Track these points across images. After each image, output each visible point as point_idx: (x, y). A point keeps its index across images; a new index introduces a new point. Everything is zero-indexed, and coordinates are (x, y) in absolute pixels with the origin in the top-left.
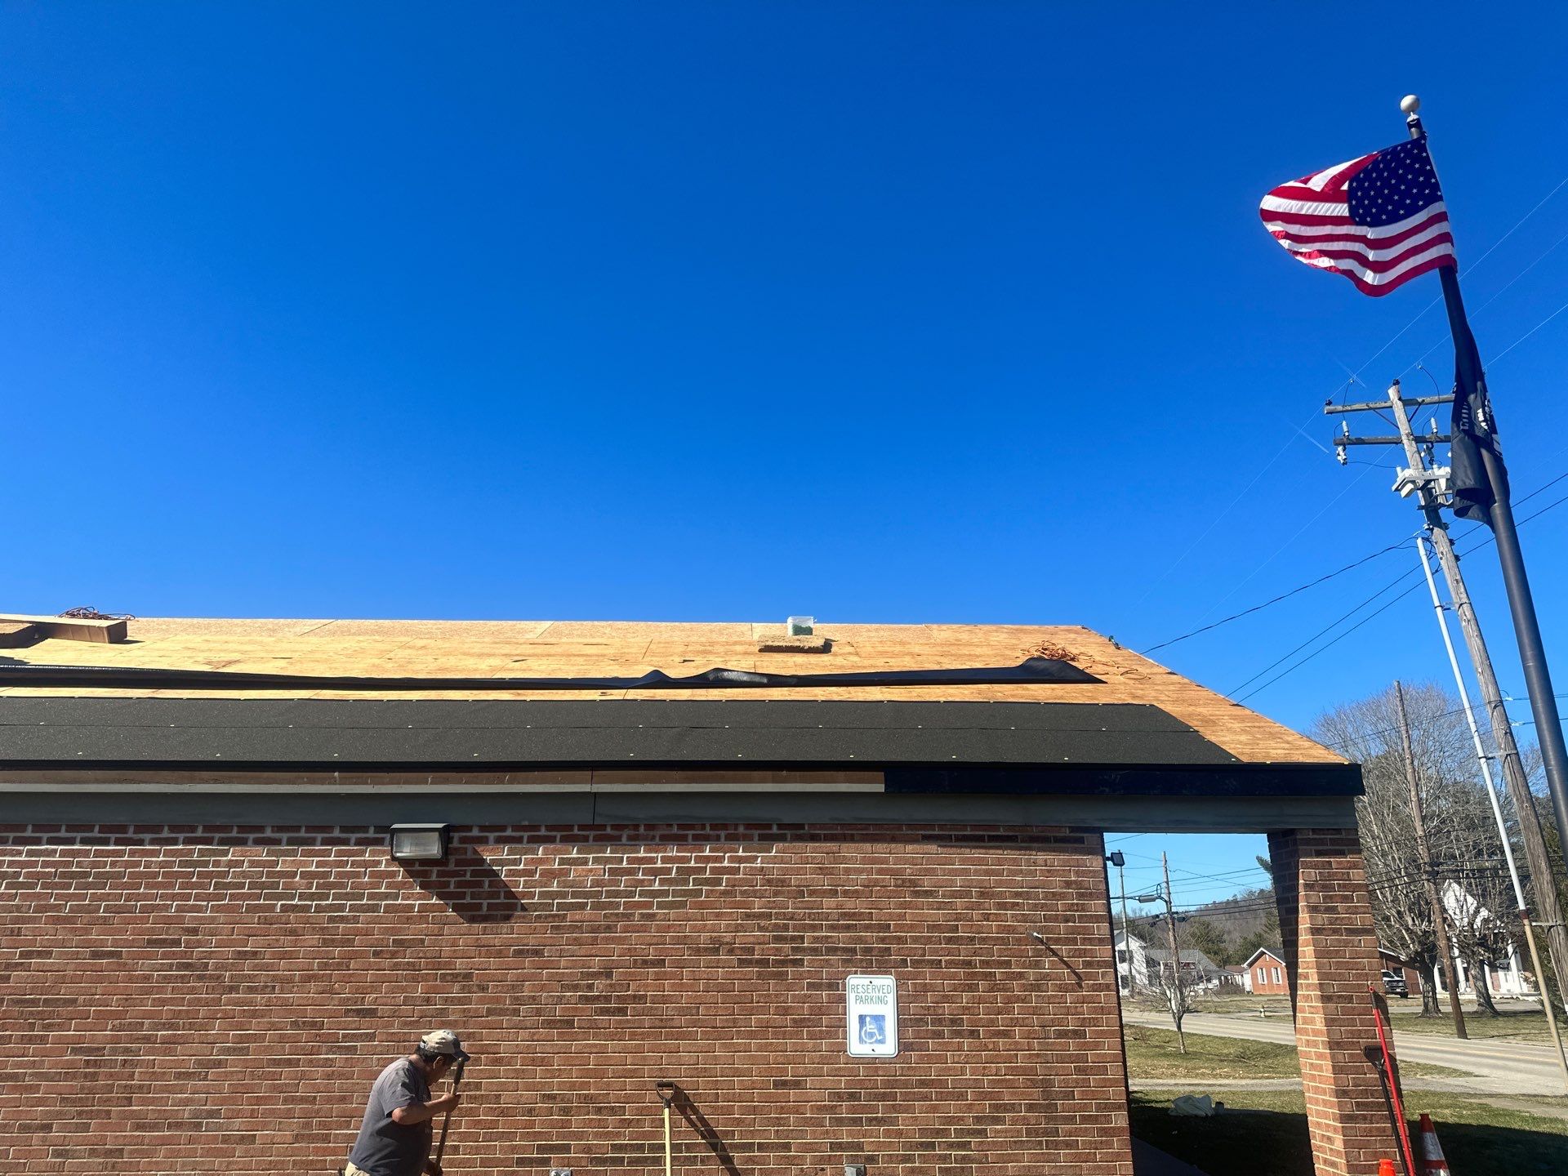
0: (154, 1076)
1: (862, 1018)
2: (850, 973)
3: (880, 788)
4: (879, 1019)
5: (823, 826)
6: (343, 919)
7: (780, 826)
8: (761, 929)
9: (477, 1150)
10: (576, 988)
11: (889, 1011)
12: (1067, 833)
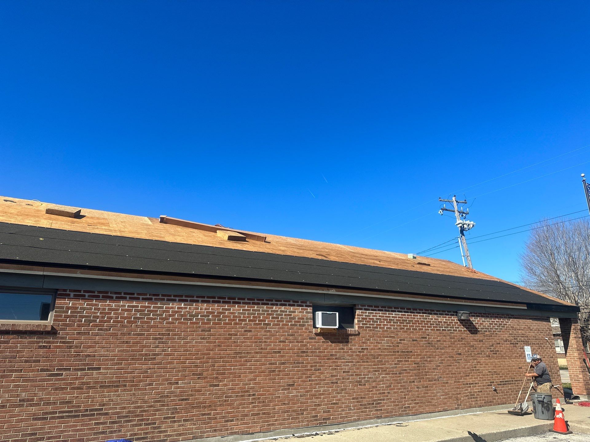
0: (430, 369)
1: (527, 354)
2: (524, 346)
3: (526, 308)
4: (529, 355)
5: (516, 316)
6: (452, 333)
7: (511, 315)
8: (512, 337)
9: (481, 383)
10: (489, 349)
11: (530, 353)
12: (546, 318)
